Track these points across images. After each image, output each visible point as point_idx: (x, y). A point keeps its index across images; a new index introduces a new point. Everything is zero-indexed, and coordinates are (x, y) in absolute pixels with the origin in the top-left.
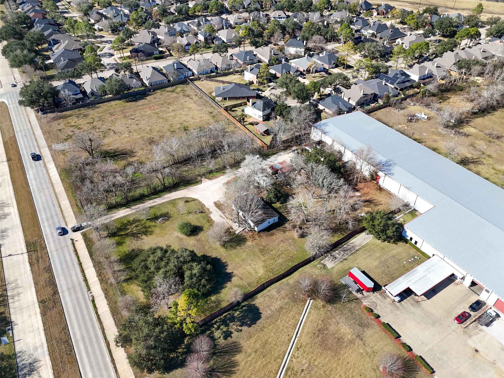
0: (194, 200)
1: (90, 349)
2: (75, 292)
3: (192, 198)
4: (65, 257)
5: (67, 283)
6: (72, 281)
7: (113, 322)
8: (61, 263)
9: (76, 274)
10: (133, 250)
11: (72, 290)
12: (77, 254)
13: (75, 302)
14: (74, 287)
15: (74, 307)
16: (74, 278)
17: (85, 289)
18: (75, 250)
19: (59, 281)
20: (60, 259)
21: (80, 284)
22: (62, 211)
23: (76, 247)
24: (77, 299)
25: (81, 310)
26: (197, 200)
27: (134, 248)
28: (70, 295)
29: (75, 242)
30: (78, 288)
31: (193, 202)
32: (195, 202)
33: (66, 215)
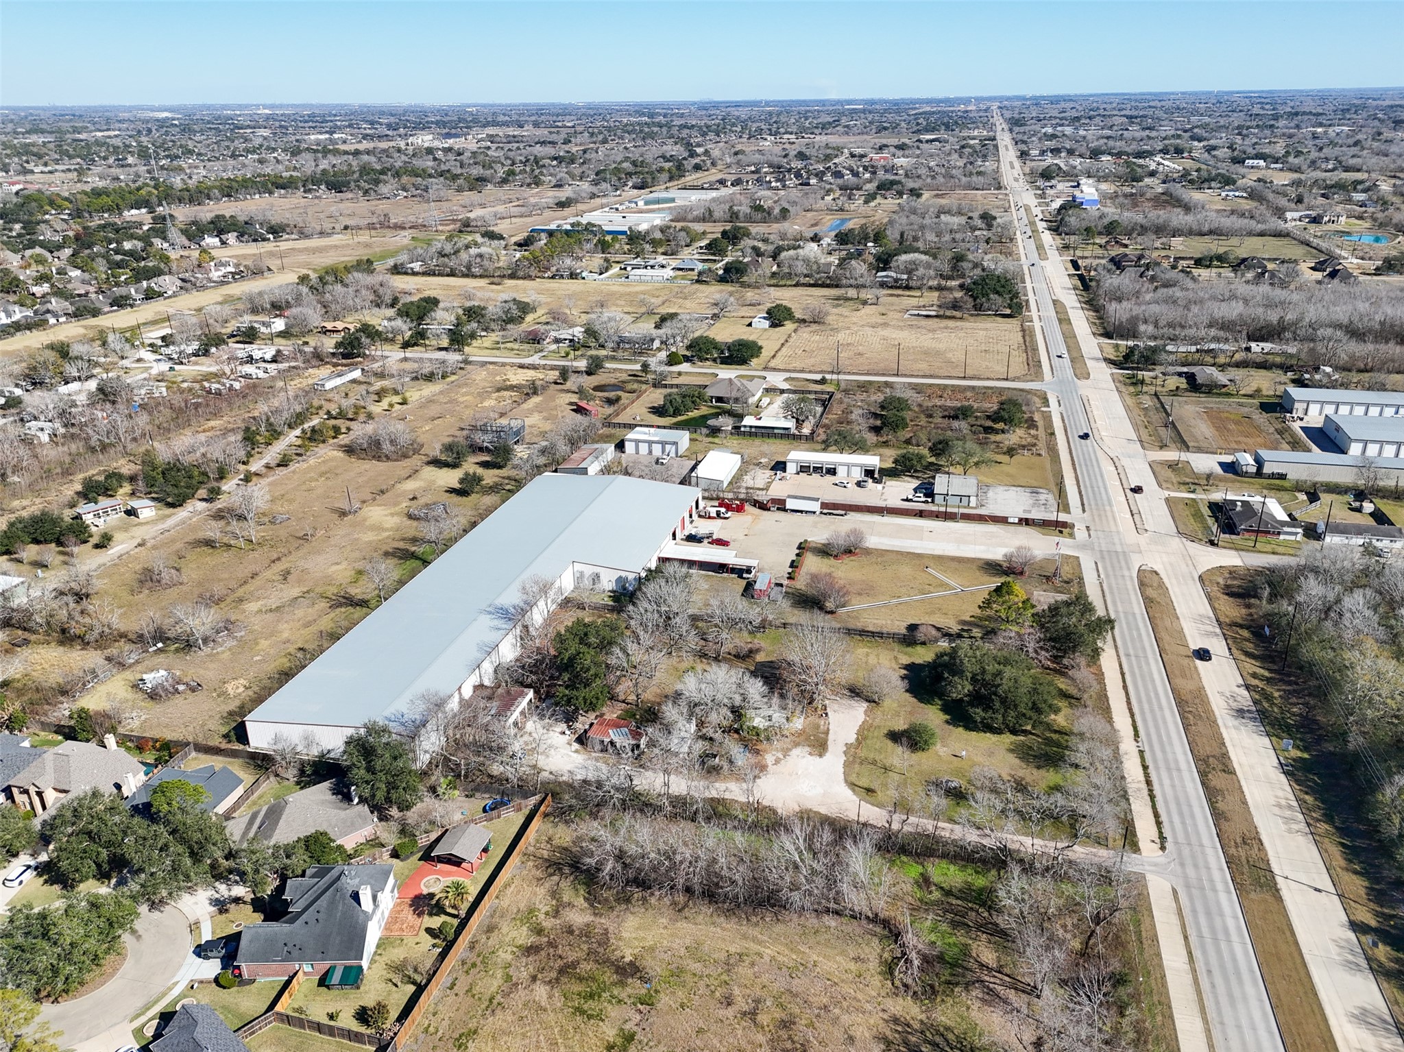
0: (852, 785)
1: (1152, 695)
2: (1166, 761)
3: (854, 791)
4: (1183, 823)
5: (1181, 779)
6: (1171, 778)
7: (1111, 702)
8: (1193, 816)
9: (1161, 785)
10: (1038, 768)
11: (1172, 765)
12: (1156, 815)
13: (1168, 749)
14: (1169, 769)
15: (1171, 744)
16: (1166, 782)
17: (1147, 755)
18: (1159, 824)
19: (1196, 789)
20: (1195, 825)
21: (1157, 768)
22: (1186, 938)
23: (1155, 829)
24: (1164, 751)
25: (1159, 736)
26: (846, 781)
27: (1035, 771)
28: (1176, 761)
29: (1158, 841)
30: (1161, 764)
31: (860, 784)
32: (853, 778)
33: (1175, 920)
